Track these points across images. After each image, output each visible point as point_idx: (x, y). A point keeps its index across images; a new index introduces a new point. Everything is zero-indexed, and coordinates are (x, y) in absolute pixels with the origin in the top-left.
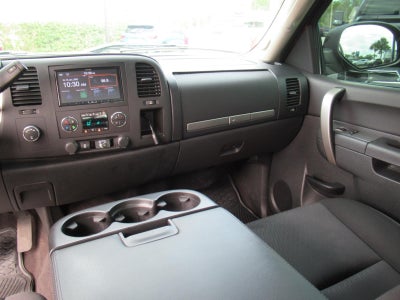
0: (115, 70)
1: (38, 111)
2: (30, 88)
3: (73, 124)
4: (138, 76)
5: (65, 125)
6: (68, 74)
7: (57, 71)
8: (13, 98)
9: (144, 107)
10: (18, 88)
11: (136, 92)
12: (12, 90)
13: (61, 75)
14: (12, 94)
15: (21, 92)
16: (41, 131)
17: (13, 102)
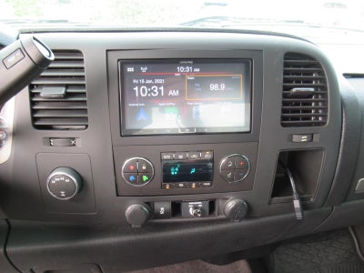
0: (241, 67)
1: (79, 142)
2: (67, 95)
3: (145, 172)
4: (285, 80)
5: (128, 172)
6: (144, 69)
7: (125, 63)
8: (33, 111)
9: (288, 147)
10: (45, 93)
11: (278, 114)
12: (32, 95)
13: (130, 70)
14: (33, 103)
15: (50, 100)
16: (81, 180)
17: (34, 119)
